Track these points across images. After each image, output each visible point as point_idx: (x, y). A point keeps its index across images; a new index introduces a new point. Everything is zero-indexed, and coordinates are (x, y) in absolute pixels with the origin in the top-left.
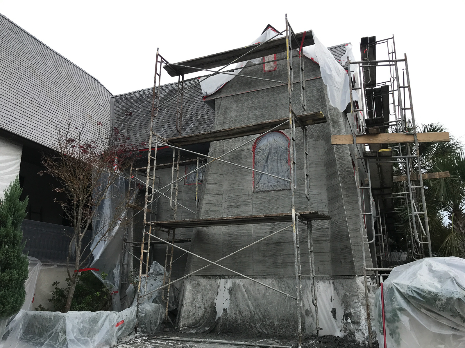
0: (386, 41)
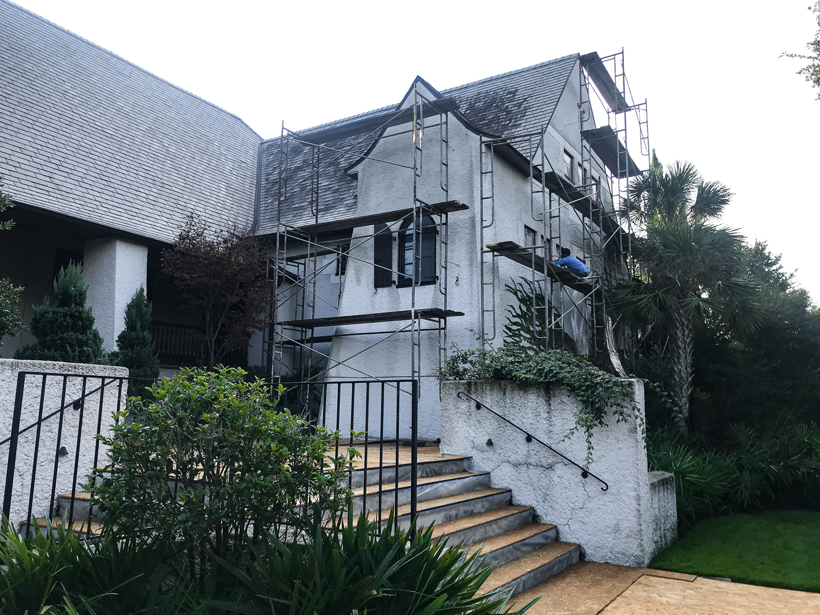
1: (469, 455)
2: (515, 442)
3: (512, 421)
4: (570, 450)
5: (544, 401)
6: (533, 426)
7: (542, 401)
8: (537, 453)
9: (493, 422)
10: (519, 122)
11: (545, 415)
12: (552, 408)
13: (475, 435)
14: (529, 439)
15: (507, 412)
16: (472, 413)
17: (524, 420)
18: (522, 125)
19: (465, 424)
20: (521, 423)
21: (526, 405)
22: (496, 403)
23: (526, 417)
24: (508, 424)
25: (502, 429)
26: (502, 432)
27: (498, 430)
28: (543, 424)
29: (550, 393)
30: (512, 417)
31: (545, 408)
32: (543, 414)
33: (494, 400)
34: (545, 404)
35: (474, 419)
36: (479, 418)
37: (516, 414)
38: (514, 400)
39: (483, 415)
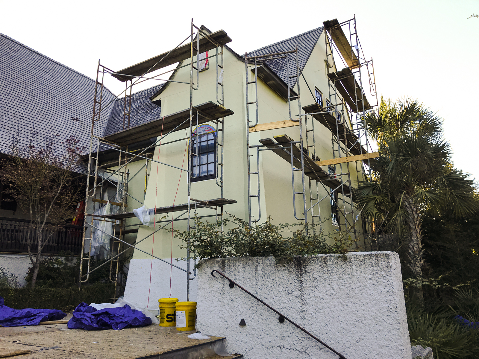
0: (348, 22)
1: (223, 336)
2: (267, 322)
3: (264, 300)
4: (325, 331)
5: (295, 278)
6: (286, 305)
7: (293, 278)
8: (290, 335)
9: (245, 301)
10: (283, 69)
11: (297, 293)
12: (304, 285)
13: (228, 314)
14: (282, 319)
15: (259, 290)
16: (226, 292)
17: (276, 299)
18: (285, 70)
19: (219, 303)
20: (273, 302)
21: (278, 282)
22: (248, 280)
23: (277, 295)
24: (260, 303)
25: (254, 308)
26: (254, 312)
27: (251, 309)
28: (296, 304)
29: (301, 269)
30: (264, 295)
31: (297, 285)
32: (295, 292)
33: (247, 277)
34: (296, 281)
35: (228, 298)
36: (233, 297)
37: (268, 293)
38: (266, 277)
39: (236, 294)
